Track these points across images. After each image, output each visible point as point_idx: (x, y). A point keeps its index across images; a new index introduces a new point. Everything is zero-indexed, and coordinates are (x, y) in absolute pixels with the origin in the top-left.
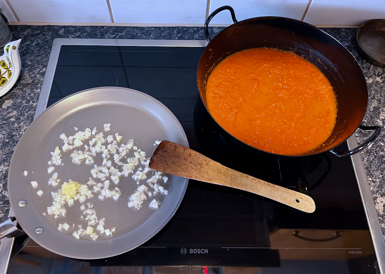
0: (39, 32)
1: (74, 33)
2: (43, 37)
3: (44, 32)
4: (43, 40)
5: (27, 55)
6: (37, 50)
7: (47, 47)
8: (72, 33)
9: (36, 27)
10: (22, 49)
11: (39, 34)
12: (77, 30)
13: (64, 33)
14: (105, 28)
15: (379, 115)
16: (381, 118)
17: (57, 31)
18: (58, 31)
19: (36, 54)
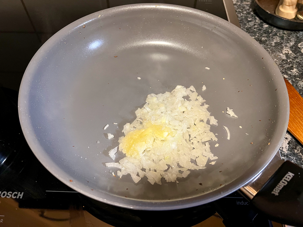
15: (282, 49)
16: (284, 52)
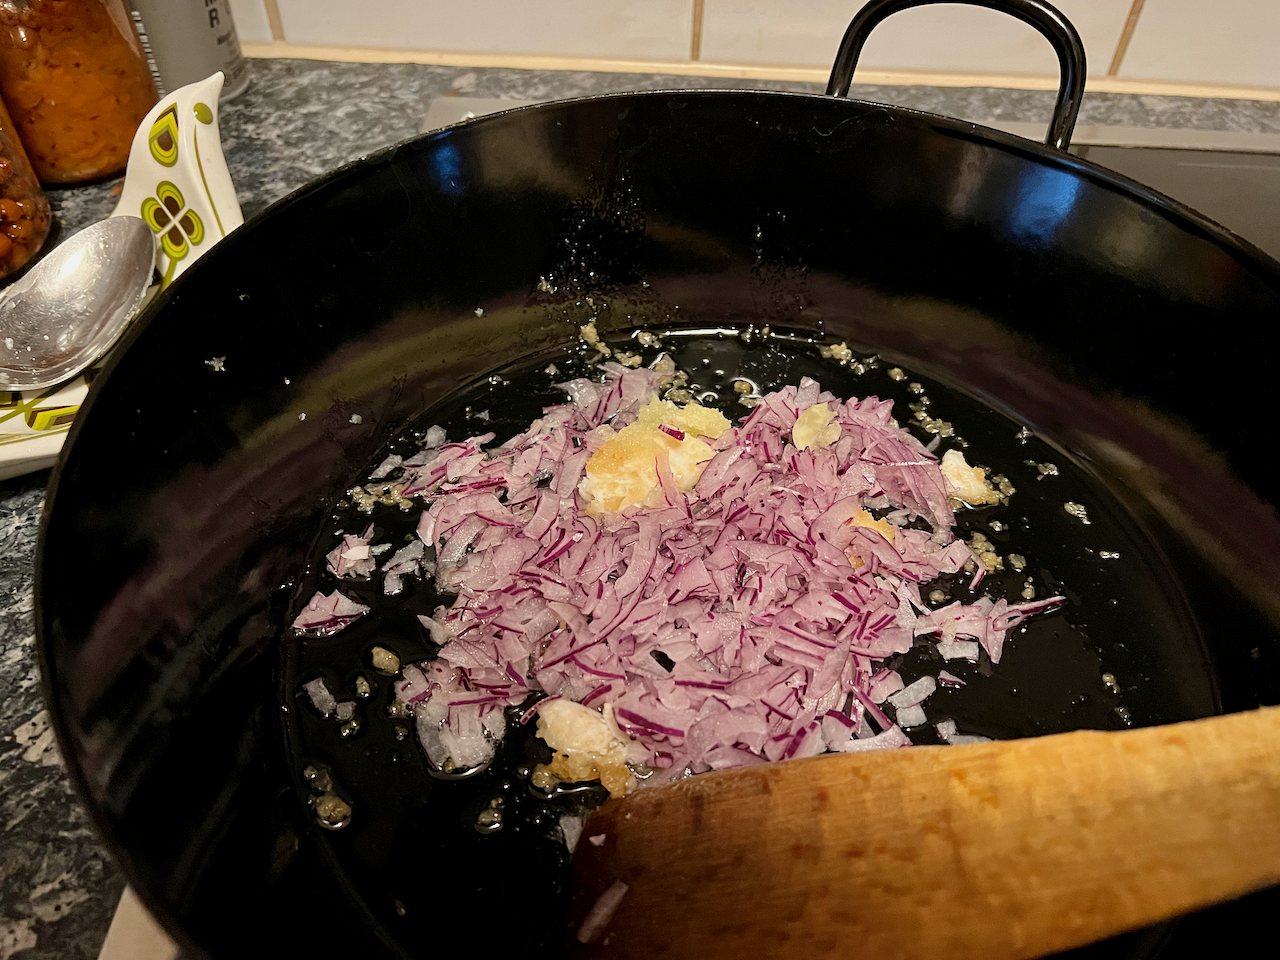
0: (364, 79)
1: (521, 89)
2: (382, 95)
3: (387, 82)
4: (383, 103)
5: (307, 145)
6: (356, 132)
7: (401, 125)
8: (513, 87)
9: (355, 66)
10: (286, 125)
11: (364, 85)
12: (536, 80)
13: (477, 85)
14: (658, 78)
17: (443, 80)
18: (451, 80)
19: (347, 144)
